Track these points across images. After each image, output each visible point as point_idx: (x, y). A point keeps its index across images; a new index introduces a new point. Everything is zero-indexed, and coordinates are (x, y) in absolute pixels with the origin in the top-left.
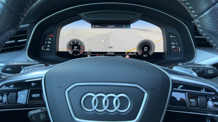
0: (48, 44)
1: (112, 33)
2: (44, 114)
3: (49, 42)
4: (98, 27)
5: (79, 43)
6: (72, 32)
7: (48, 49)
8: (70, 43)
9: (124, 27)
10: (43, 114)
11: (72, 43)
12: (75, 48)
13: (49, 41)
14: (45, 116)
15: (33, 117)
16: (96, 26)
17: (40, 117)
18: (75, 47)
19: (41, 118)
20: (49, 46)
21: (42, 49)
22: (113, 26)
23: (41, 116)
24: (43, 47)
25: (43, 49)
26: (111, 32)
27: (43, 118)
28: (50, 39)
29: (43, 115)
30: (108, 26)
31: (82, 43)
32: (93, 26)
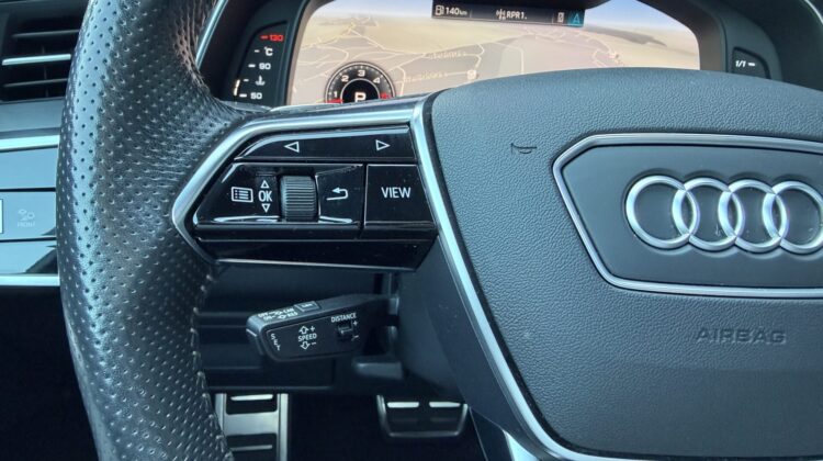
0: (257, 72)
1: (509, 41)
2: (312, 329)
3: (263, 66)
4: (459, 16)
5: (377, 80)
6: (351, 33)
7: (257, 92)
8: (341, 78)
9: (561, 19)
10: (309, 327)
11: (345, 79)
12: (357, 99)
13: (266, 59)
14: (315, 336)
15: (273, 335)
16: (453, 11)
17: (300, 339)
18: (357, 94)
19: (301, 343)
20: (260, 82)
21: (235, 93)
22: (517, 14)
23: (300, 334)
24: (238, 82)
25: (239, 92)
26: (506, 37)
27: (308, 345)
28: (268, 51)
29: (309, 332)
30: (500, 13)
31: (386, 78)
32: (441, 8)
